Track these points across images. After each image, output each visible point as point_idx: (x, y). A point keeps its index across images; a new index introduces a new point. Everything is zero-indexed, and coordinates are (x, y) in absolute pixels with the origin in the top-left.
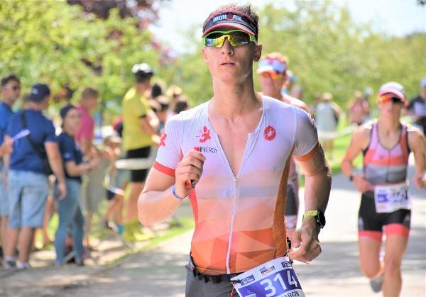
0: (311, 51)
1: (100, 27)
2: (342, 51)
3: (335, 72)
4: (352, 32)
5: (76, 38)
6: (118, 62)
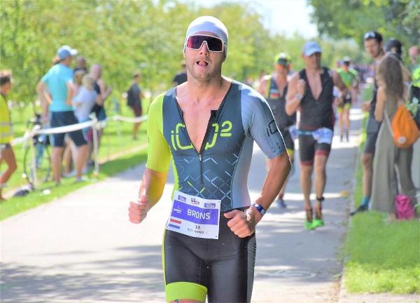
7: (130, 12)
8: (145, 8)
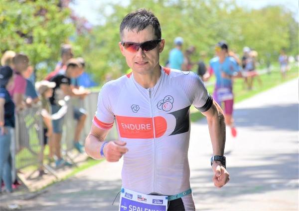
0: (191, 21)
1: (30, 8)
2: (215, 20)
3: (210, 36)
4: (222, 6)
5: (12, 16)
6: (44, 33)
7: (205, 13)
8: (214, 11)
